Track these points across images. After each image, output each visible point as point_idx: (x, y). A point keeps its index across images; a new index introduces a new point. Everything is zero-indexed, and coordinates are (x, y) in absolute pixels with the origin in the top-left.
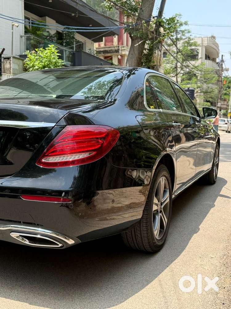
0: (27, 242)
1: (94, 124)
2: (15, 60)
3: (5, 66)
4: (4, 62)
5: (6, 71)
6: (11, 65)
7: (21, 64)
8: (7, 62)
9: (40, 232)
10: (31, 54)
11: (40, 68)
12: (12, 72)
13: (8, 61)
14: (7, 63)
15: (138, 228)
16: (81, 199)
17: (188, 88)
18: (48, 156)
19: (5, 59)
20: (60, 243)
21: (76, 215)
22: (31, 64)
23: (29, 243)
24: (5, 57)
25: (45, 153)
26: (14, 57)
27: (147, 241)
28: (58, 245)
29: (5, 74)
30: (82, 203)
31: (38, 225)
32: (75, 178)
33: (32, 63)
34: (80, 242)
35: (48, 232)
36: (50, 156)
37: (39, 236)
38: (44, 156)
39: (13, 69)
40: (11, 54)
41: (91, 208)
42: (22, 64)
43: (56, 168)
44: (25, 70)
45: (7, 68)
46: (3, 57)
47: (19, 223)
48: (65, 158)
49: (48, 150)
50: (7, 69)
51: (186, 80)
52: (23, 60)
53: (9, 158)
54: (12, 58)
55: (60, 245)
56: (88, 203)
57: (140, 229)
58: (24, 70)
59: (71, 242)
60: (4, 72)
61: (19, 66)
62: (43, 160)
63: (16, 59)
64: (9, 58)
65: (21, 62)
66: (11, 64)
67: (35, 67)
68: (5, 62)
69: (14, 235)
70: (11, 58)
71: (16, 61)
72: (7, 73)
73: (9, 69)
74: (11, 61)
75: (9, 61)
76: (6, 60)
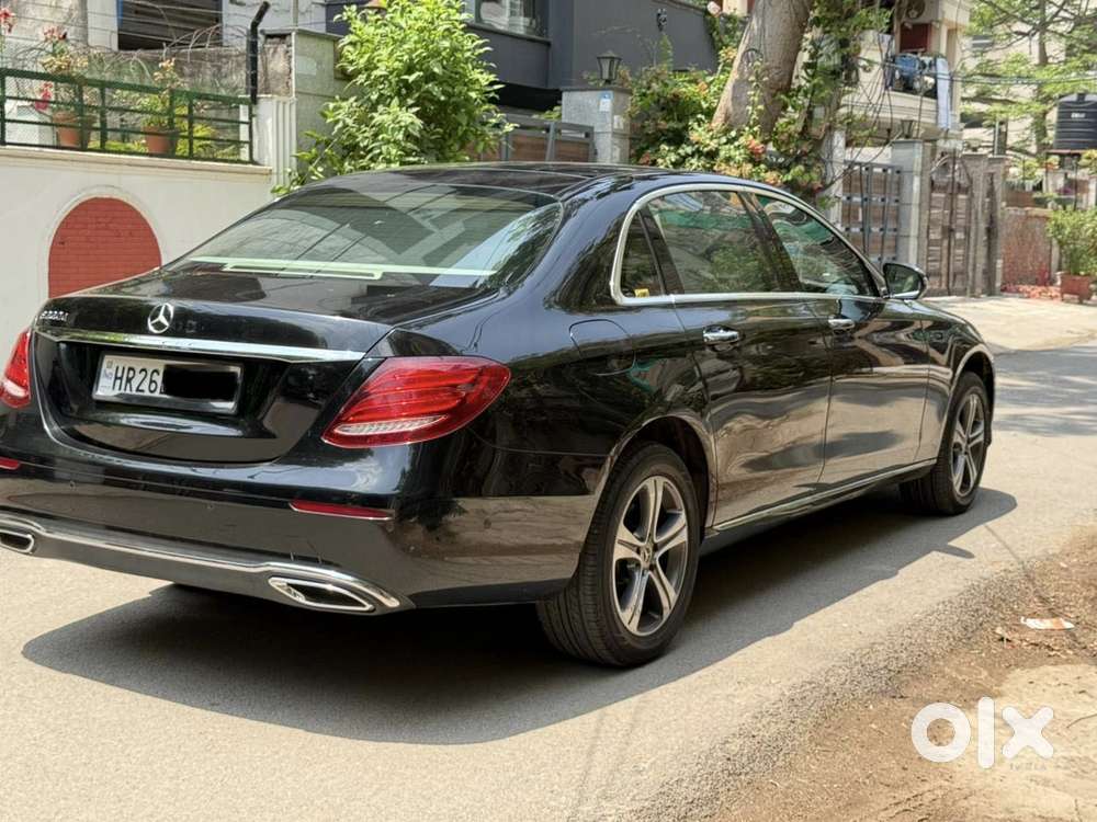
0: (301, 599)
1: (457, 354)
2: (306, 42)
3: (271, 66)
4: (264, 52)
5: (273, 83)
6: (293, 59)
7: (330, 56)
8: (275, 52)
9: (333, 579)
10: (364, 19)
11: (395, 74)
12: (294, 90)
13: (282, 49)
14: (277, 56)
15: (574, 600)
16: (414, 515)
17: (1082, 96)
18: (347, 421)
19: (269, 40)
20: (370, 602)
21: (403, 549)
22: (362, 61)
23: (307, 600)
24: (267, 33)
25: (341, 417)
26: (302, 33)
27: (596, 633)
28: (364, 606)
29: (269, 96)
30: (417, 525)
31: (327, 564)
32: (403, 473)
33: (366, 56)
34: (415, 607)
35: (347, 579)
36: (352, 422)
37: (330, 587)
38: (339, 422)
39: (297, 75)
40: (291, 22)
41: (438, 539)
42: (332, 56)
43: (374, 447)
44: (340, 76)
45: (276, 73)
46: (262, 32)
47: (285, 557)
48: (382, 427)
49: (346, 410)
50: (278, 77)
51: (1084, 51)
52: (336, 41)
53: (267, 424)
54: (293, 34)
55: (368, 607)
56: (431, 528)
57: (579, 602)
58: (337, 79)
59: (393, 603)
60: (267, 90)
61: (319, 63)
62: (336, 431)
63: (311, 40)
64: (283, 37)
65: (328, 46)
66: (290, 57)
67: (377, 68)
68: (269, 49)
69: (275, 583)
70: (290, 34)
71: (312, 44)
72: (278, 93)
73: (283, 75)
74: (290, 46)
75: (285, 46)
76: (274, 43)
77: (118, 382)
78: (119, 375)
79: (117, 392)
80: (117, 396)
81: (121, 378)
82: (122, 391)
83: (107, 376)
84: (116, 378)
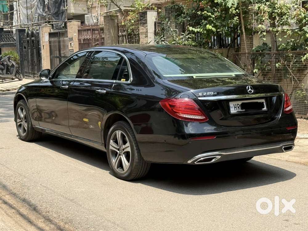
77: (236, 108)
78: (235, 106)
79: (236, 111)
80: (238, 112)
81: (236, 107)
82: (238, 110)
83: (232, 108)
84: (235, 108)
